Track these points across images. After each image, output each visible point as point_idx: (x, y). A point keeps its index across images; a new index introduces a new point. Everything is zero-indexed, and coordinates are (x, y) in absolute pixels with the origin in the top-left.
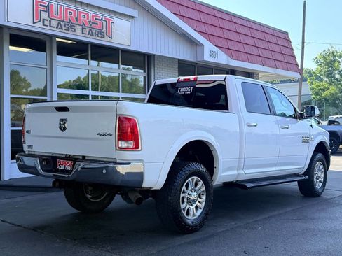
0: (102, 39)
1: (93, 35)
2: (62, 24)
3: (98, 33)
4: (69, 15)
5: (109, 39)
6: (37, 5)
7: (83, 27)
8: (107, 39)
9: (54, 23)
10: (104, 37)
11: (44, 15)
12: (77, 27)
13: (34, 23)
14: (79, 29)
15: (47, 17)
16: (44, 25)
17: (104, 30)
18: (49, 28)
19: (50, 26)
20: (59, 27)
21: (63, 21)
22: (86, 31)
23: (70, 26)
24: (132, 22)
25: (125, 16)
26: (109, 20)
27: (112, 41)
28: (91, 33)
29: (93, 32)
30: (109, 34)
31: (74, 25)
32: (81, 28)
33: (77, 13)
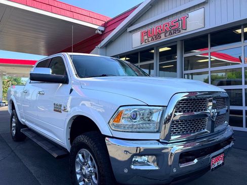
0: (179, 34)
2: (154, 37)
3: (176, 31)
4: (157, 31)
6: (143, 34)
7: (166, 32)
9: (150, 39)
10: (180, 32)
11: (146, 37)
13: (141, 44)
17: (180, 26)
18: (147, 43)
21: (154, 35)
22: (167, 34)
23: (158, 36)
24: (206, 7)
25: (199, 6)
26: (184, 18)
27: (186, 31)
28: (171, 34)
29: (172, 32)
30: (184, 27)
31: (160, 34)
32: (164, 34)
33: (162, 26)
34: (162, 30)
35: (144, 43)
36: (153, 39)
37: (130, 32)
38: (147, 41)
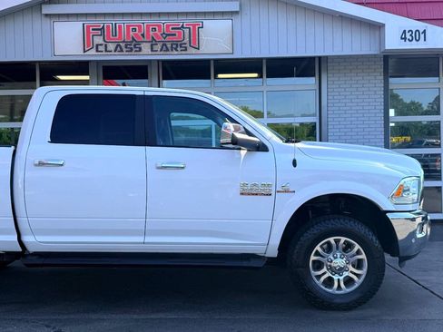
0: (183, 52)
1: (167, 50)
2: (123, 45)
3: (178, 45)
4: (131, 33)
5: (194, 51)
6: (88, 31)
7: (153, 42)
8: (191, 50)
9: (111, 47)
10: (186, 50)
11: (98, 40)
12: (142, 45)
13: (85, 52)
14: (146, 48)
15: (101, 42)
16: (97, 51)
17: (187, 40)
18: (104, 53)
19: (106, 51)
20: (119, 49)
21: (124, 42)
22: (158, 47)
23: (134, 45)
24: (237, 19)
25: (223, 13)
26: (194, 26)
27: (200, 52)
28: (165, 48)
29: (169, 46)
30: (194, 43)
31: (139, 43)
32: (149, 44)
33: (144, 28)
34: (143, 35)
35: (93, 52)
36: (118, 48)
37: (46, 15)
38: (100, 48)
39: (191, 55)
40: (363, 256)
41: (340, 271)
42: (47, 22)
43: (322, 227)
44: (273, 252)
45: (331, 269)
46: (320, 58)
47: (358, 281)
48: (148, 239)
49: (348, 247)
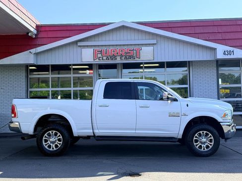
0: (134, 60)
1: (127, 59)
2: (109, 57)
3: (131, 57)
4: (113, 53)
5: (138, 59)
6: (96, 52)
7: (121, 56)
8: (136, 59)
9: (105, 58)
11: (100, 55)
13: (94, 60)
14: (118, 58)
15: (101, 56)
16: (99, 60)
17: (135, 55)
18: (102, 61)
22: (123, 58)
23: (114, 57)
24: (155, 46)
25: (149, 44)
26: (138, 49)
27: (140, 59)
28: (126, 58)
29: (128, 57)
30: (138, 56)
33: (118, 50)
34: (117, 53)
35: (97, 60)
36: (107, 59)
37: (79, 46)
38: (101, 59)
39: (137, 61)
40: (212, 138)
41: (204, 143)
42: (79, 49)
43: (198, 128)
44: (180, 137)
45: (201, 142)
46: (189, 61)
47: (211, 147)
48: (137, 132)
49: (207, 134)
